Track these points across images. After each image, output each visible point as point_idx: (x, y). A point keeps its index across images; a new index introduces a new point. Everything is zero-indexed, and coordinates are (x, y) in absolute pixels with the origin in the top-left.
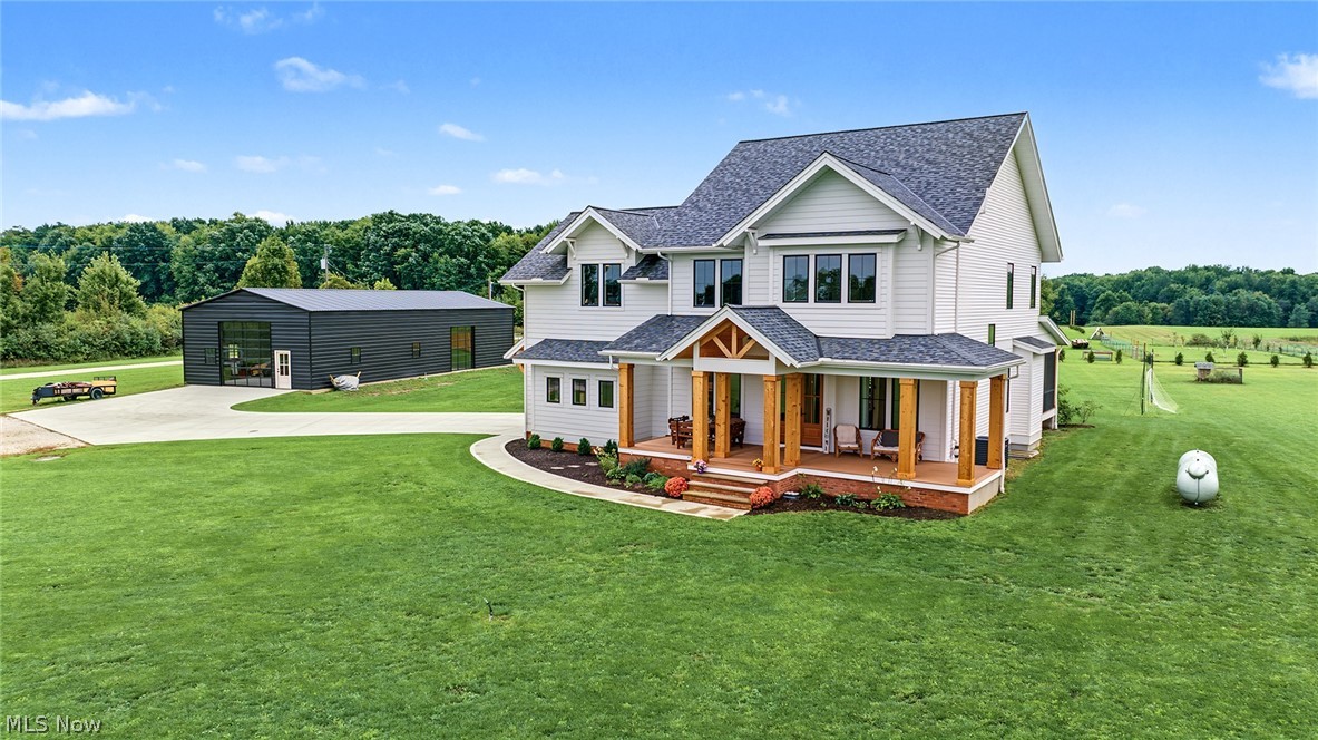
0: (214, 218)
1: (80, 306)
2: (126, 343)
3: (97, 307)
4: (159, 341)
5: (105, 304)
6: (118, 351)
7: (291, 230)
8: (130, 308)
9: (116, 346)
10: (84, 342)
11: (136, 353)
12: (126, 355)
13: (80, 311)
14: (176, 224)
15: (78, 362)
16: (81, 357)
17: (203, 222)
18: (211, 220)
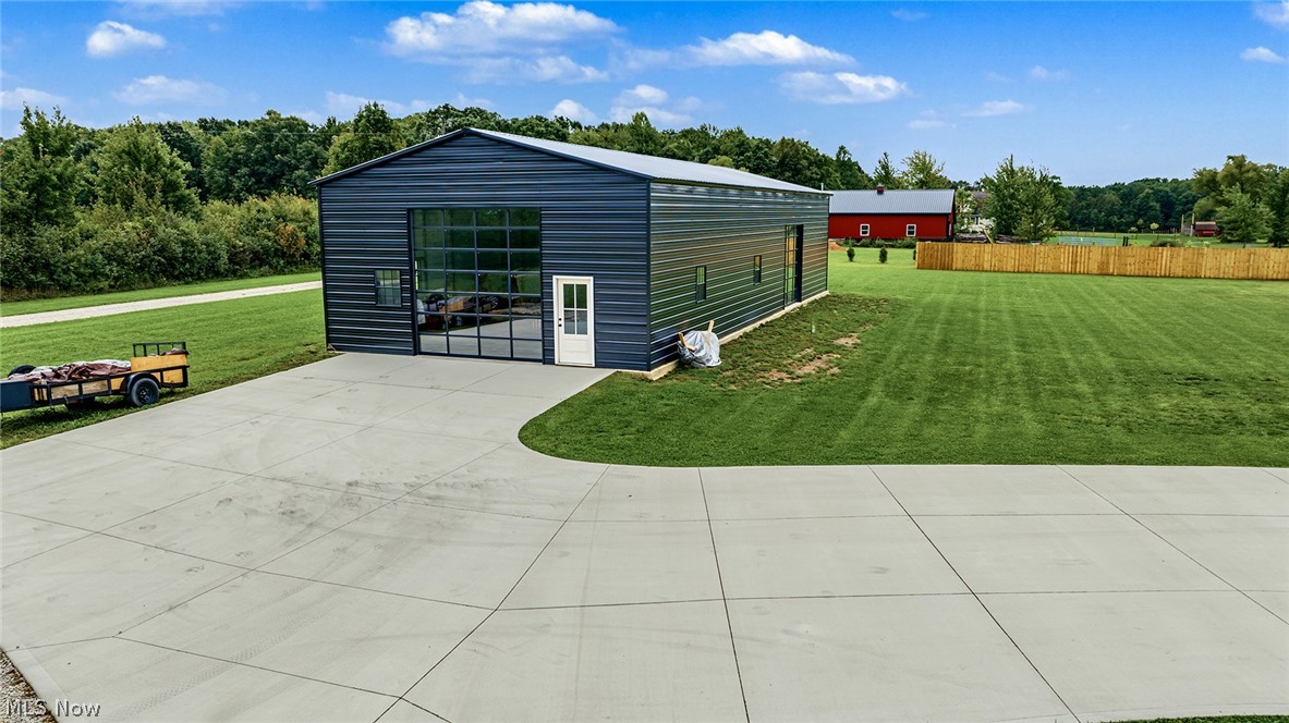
0: (243, 120)
1: (101, 200)
2: (176, 259)
3: (128, 202)
4: (225, 256)
5: (140, 198)
6: (164, 272)
7: (333, 129)
8: (180, 204)
9: (159, 263)
10: (109, 258)
11: (192, 275)
12: (177, 278)
13: (100, 208)
14: (203, 124)
15: (100, 291)
16: (104, 284)
17: (234, 124)
18: (239, 122)
